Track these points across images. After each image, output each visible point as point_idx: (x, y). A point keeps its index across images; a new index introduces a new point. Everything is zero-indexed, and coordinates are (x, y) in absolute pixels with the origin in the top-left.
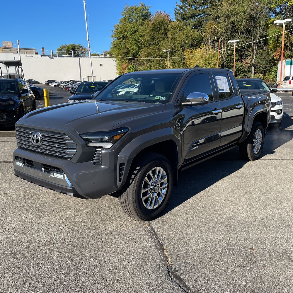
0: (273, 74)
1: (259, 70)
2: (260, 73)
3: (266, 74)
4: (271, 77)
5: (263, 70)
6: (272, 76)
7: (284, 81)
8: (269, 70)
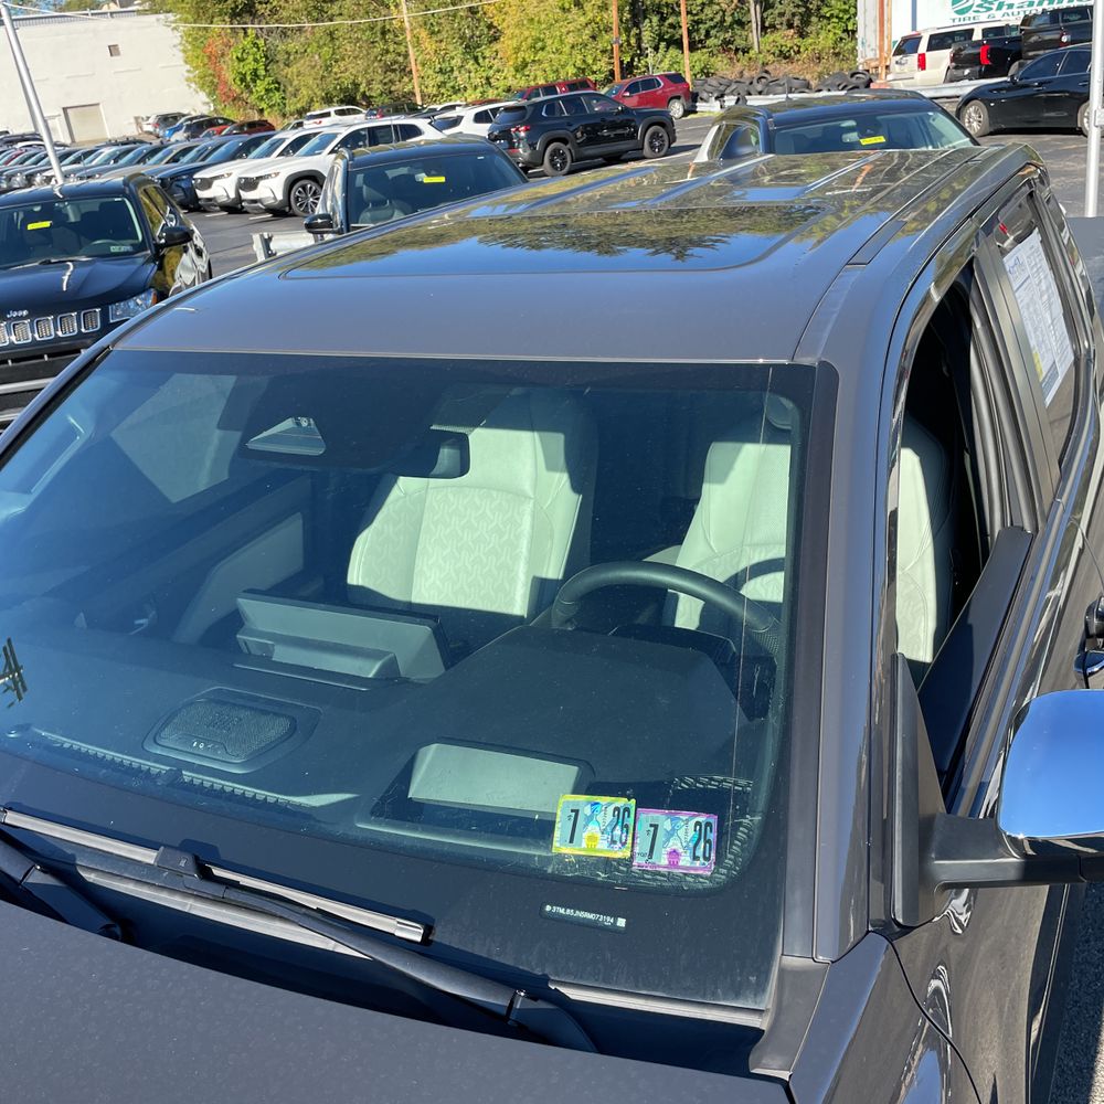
0: (834, 27)
1: (782, 15)
2: (785, 27)
3: (809, 29)
4: (830, 43)
5: (794, 15)
6: (831, 35)
7: (898, 58)
8: (819, 9)
